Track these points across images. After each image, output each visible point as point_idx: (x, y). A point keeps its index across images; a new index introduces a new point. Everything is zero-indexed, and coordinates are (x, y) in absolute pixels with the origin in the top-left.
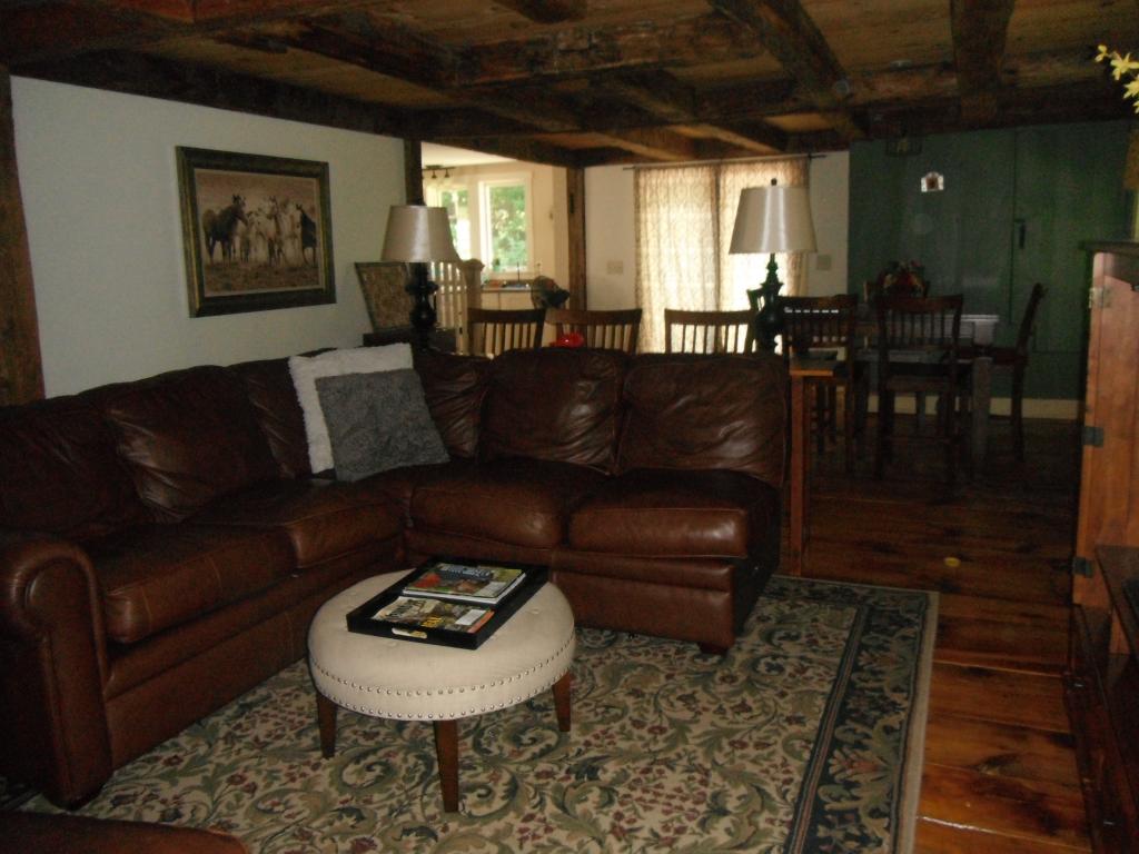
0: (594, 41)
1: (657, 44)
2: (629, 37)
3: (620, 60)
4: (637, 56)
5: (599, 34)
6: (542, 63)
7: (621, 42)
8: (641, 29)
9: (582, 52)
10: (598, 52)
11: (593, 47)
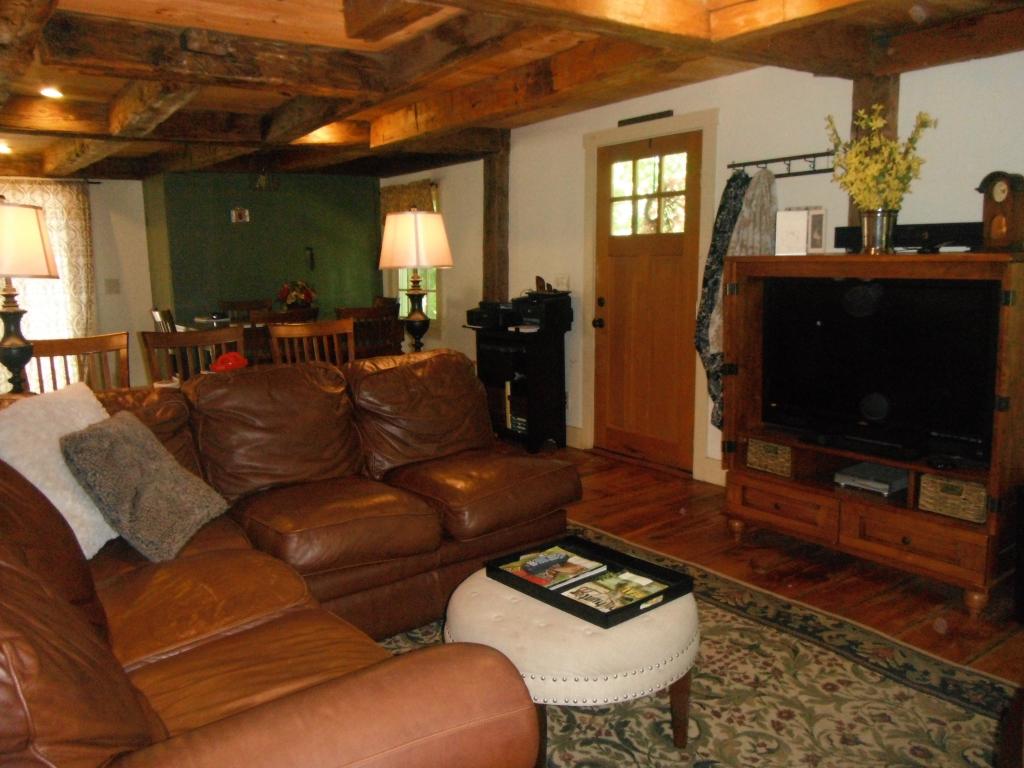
0: (231, 50)
1: (295, 68)
2: (267, 54)
3: (261, 75)
4: (278, 76)
5: (234, 44)
6: (169, 59)
7: (260, 57)
8: (278, 50)
9: (217, 57)
10: (234, 62)
11: (230, 55)
